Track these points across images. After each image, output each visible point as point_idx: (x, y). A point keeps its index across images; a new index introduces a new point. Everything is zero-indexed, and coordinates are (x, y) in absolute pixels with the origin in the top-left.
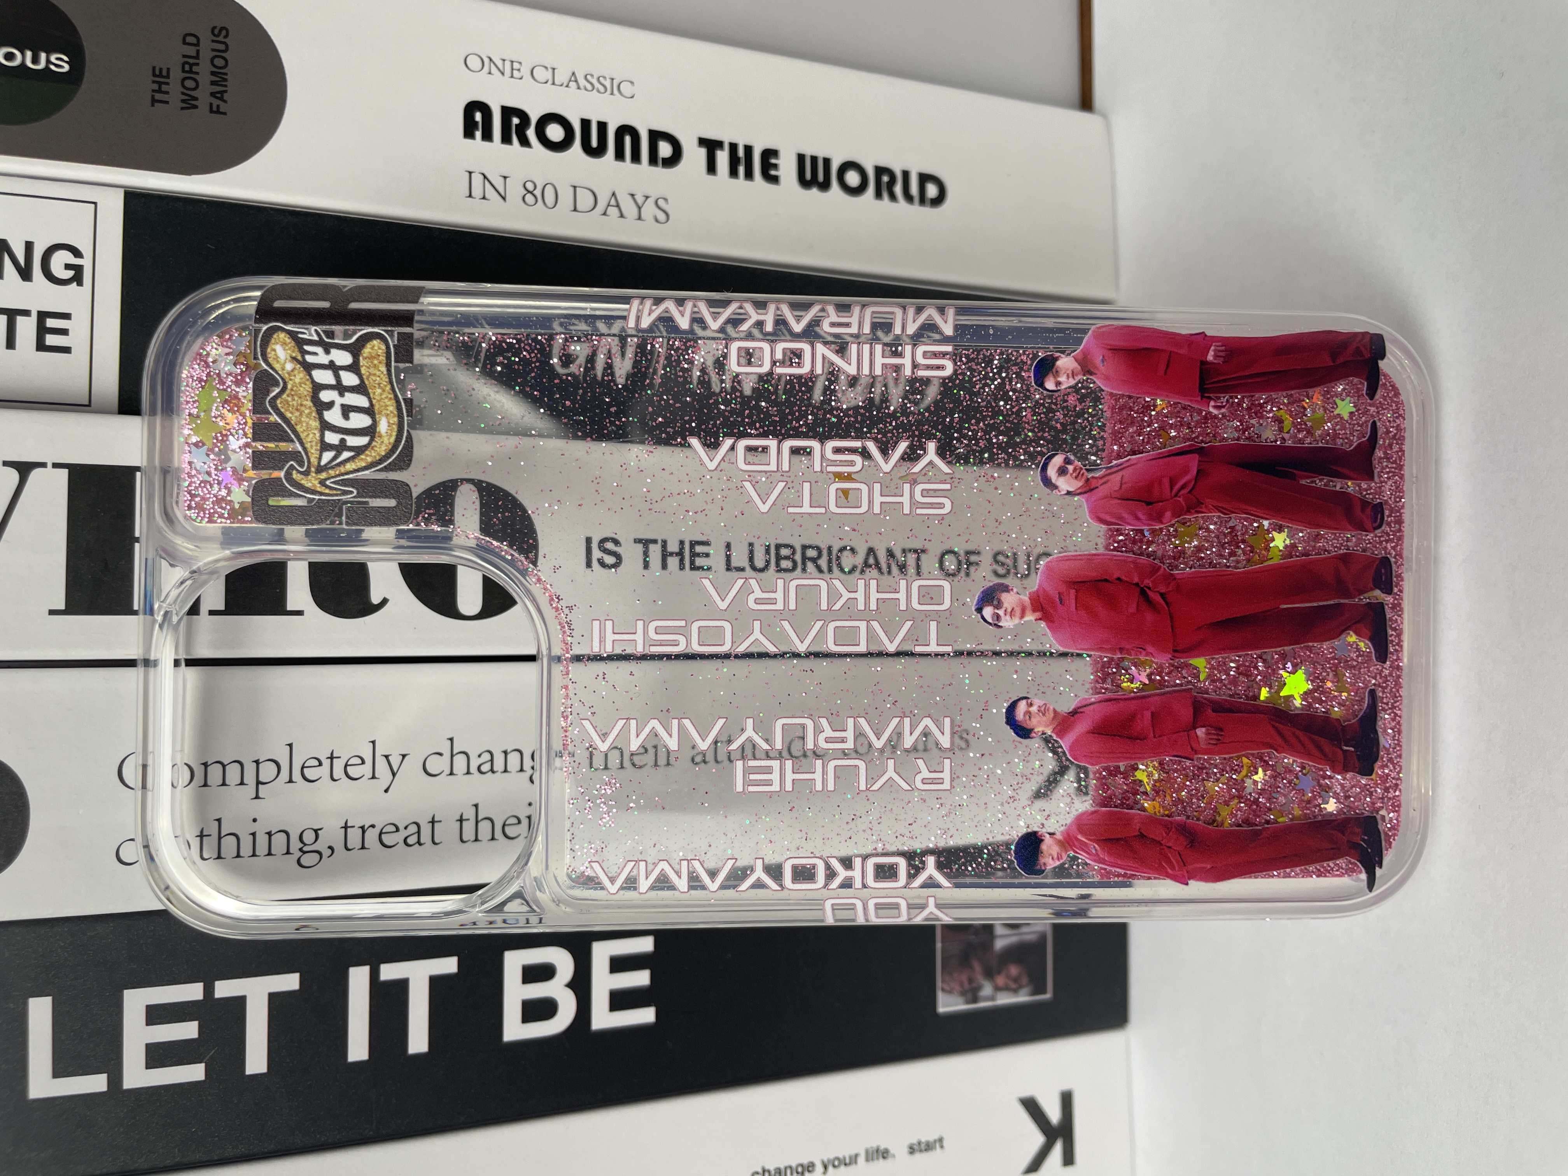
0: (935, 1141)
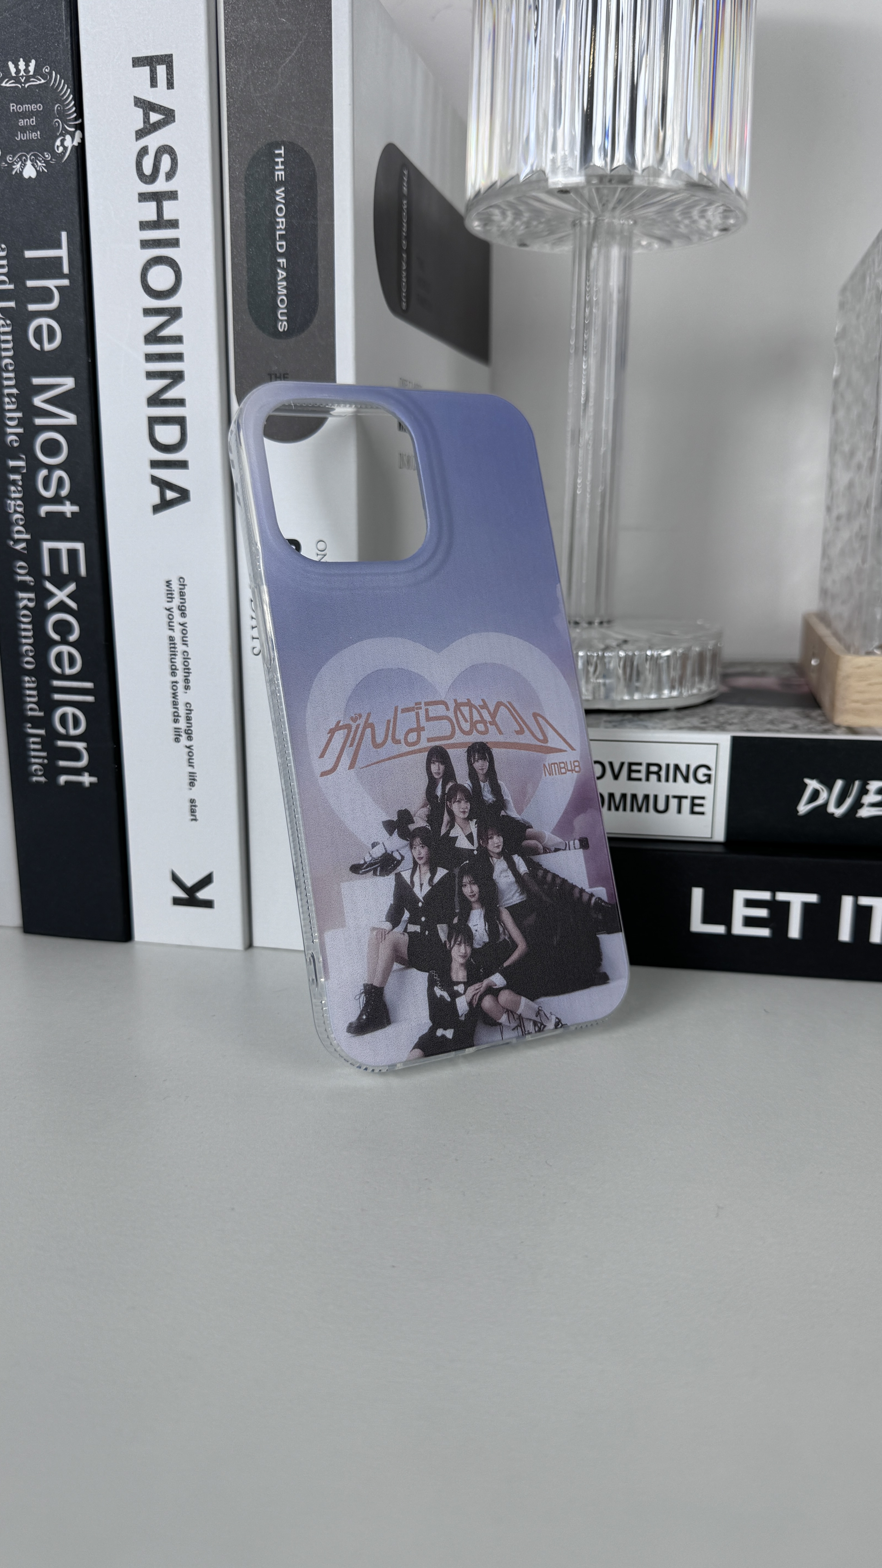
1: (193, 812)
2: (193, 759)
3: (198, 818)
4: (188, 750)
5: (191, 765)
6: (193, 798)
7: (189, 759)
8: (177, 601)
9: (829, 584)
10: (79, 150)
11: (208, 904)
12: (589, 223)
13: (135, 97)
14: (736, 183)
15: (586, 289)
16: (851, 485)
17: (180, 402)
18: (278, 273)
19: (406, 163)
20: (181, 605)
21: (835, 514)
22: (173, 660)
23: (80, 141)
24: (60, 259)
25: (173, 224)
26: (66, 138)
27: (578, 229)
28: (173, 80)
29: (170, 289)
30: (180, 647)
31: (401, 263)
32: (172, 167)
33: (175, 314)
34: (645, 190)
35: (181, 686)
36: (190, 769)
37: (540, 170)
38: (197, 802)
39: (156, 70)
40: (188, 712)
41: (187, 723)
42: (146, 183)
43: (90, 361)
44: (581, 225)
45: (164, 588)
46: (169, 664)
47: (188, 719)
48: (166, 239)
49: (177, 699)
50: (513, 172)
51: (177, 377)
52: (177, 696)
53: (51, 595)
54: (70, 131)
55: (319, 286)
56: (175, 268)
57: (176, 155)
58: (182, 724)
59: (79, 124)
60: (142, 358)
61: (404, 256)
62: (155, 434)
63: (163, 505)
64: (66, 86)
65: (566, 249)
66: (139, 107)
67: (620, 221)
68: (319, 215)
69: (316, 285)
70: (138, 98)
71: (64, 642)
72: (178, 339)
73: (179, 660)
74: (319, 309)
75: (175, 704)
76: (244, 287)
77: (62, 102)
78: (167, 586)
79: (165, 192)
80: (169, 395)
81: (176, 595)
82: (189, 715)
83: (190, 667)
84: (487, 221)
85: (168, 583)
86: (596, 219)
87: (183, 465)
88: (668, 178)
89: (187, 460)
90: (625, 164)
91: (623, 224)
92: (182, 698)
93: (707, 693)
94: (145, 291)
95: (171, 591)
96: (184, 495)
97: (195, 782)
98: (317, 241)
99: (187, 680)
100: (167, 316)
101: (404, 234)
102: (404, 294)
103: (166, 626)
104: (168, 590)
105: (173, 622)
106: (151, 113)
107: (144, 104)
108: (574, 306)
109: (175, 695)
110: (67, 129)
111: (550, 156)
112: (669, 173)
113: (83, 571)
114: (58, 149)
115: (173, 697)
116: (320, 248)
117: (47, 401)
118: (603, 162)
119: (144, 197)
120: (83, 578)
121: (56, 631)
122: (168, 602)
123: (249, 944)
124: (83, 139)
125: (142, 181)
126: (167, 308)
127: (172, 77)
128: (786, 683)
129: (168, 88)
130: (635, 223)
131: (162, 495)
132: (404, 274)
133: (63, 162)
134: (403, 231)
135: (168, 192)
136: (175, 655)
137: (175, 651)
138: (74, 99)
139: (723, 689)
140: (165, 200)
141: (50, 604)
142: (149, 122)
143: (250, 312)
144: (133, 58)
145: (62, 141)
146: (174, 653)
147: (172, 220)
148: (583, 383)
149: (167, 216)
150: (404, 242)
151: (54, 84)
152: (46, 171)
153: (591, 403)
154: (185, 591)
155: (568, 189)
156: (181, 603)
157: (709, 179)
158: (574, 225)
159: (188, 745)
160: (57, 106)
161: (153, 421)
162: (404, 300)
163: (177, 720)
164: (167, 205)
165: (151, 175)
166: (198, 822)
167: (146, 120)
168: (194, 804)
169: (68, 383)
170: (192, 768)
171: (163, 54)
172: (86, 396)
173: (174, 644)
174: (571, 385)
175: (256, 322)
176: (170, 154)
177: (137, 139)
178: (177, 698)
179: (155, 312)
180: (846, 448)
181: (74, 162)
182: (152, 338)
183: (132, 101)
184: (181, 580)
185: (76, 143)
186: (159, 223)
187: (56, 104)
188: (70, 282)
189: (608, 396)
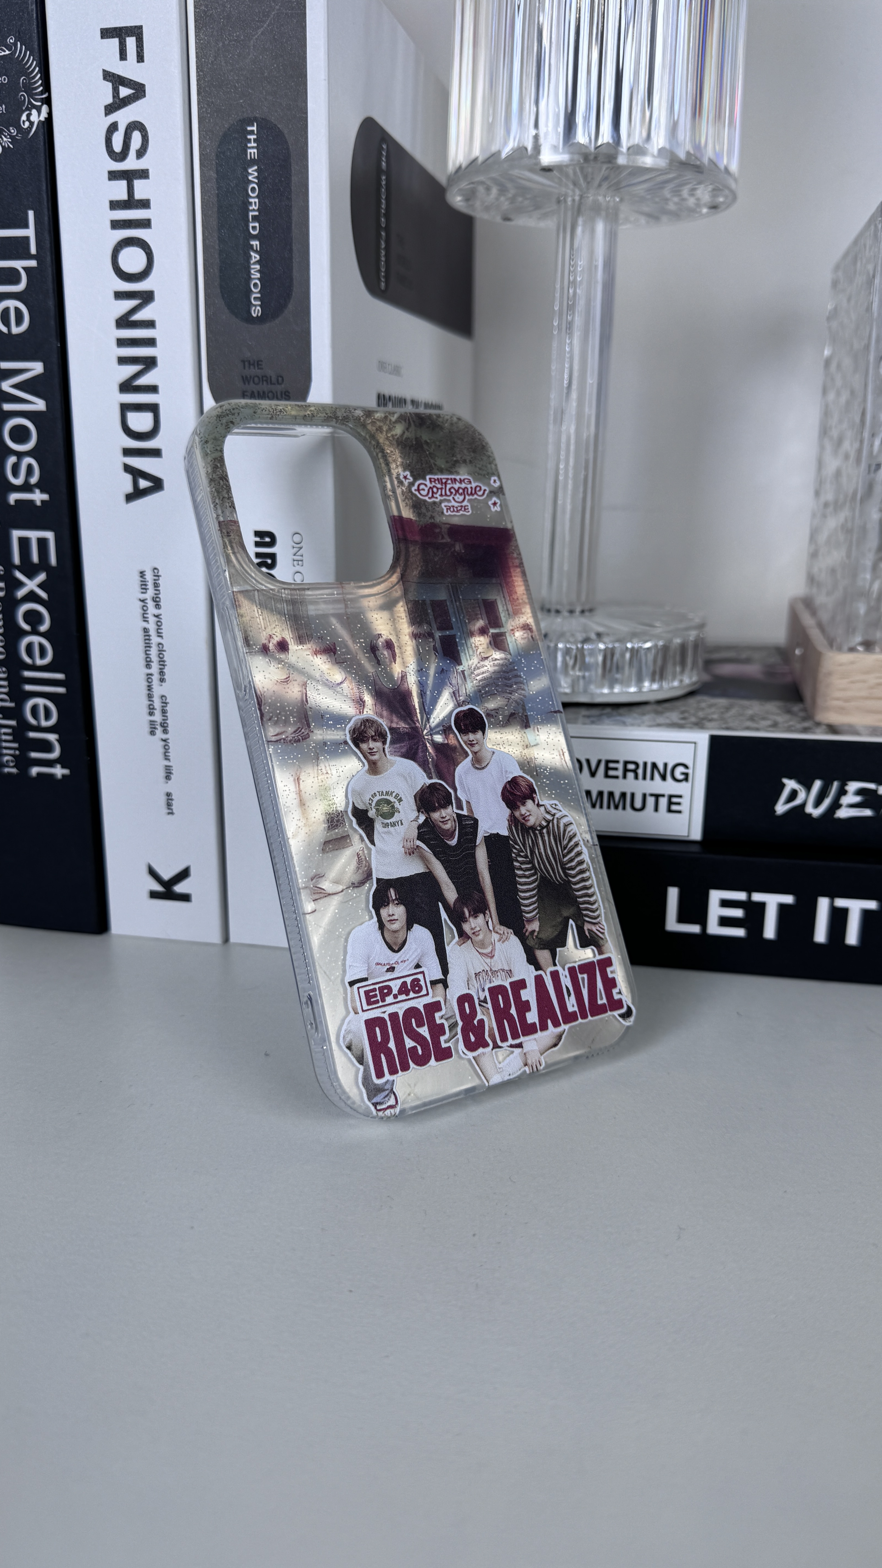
0: (172, 810)
1: (169, 805)
2: (169, 752)
3: (174, 811)
4: (163, 743)
5: (167, 758)
6: (169, 791)
7: (165, 753)
8: (151, 592)
9: (815, 570)
10: (45, 126)
11: (186, 898)
12: (574, 200)
13: (104, 71)
14: (725, 161)
15: (570, 268)
16: (838, 474)
17: (153, 389)
18: (251, 256)
19: (384, 137)
20: (155, 596)
21: (823, 499)
22: (148, 652)
23: (46, 116)
24: (27, 239)
25: (145, 204)
26: (32, 113)
27: (563, 206)
28: (143, 53)
29: (142, 272)
30: (155, 639)
31: (380, 242)
32: (142, 144)
33: (147, 297)
34: (630, 170)
35: (156, 678)
36: (167, 763)
37: (522, 147)
38: (173, 794)
39: (125, 41)
40: (163, 705)
41: (163, 716)
42: (116, 160)
43: (59, 345)
44: (565, 201)
45: (137, 578)
46: (142, 656)
47: (164, 712)
48: (137, 220)
49: (153, 692)
50: (494, 149)
51: (150, 363)
52: (152, 688)
53: (21, 584)
54: (36, 106)
55: (294, 270)
56: (147, 250)
57: (147, 132)
58: (158, 717)
59: (45, 98)
60: (114, 343)
61: (383, 234)
62: (127, 422)
63: (136, 494)
64: (32, 57)
65: (550, 224)
66: (107, 81)
67: (605, 198)
68: (294, 197)
69: (290, 269)
70: (107, 71)
71: (35, 632)
72: (151, 324)
73: (154, 652)
74: (293, 294)
75: (150, 697)
76: (216, 271)
77: (28, 75)
78: (141, 577)
79: (136, 170)
80: (142, 381)
81: (150, 586)
82: (165, 708)
83: (165, 659)
84: (470, 196)
85: (142, 574)
86: (581, 197)
87: (156, 453)
88: (653, 156)
89: (160, 448)
90: (611, 141)
91: (609, 201)
92: (157, 690)
93: (688, 685)
94: (116, 274)
95: (145, 581)
96: (157, 484)
97: (172, 776)
98: (291, 223)
99: (162, 673)
100: (139, 299)
101: (383, 211)
102: (383, 274)
103: (140, 618)
104: (142, 581)
105: (147, 614)
106: (120, 87)
107: (114, 77)
108: (558, 286)
109: (150, 688)
110: (33, 103)
111: (533, 132)
112: (656, 152)
113: (53, 561)
114: (24, 125)
115: (149, 690)
116: (295, 231)
117: (16, 386)
118: (587, 140)
119: (114, 175)
120: (54, 568)
121: (27, 621)
122: (142, 593)
123: (226, 939)
124: (50, 114)
125: (111, 158)
126: (139, 292)
127: (142, 50)
128: (770, 672)
129: (138, 62)
130: (622, 200)
131: (135, 484)
132: (383, 253)
133: (29, 137)
134: (382, 208)
135: (139, 170)
136: (150, 647)
137: (149, 643)
138: (40, 71)
139: (706, 677)
140: (136, 178)
141: (21, 593)
142: (119, 96)
143: (223, 296)
144: (101, 29)
145: (28, 116)
146: (148, 645)
147: (144, 200)
148: (567, 366)
149: (138, 195)
150: (383, 220)
151: (19, 56)
152: (11, 146)
153: (574, 386)
154: (159, 582)
155: (551, 168)
156: (156, 594)
157: (696, 158)
158: (559, 202)
159: (164, 739)
160: (22, 78)
161: (125, 408)
162: (383, 280)
163: (152, 713)
164: (138, 184)
165: (121, 152)
166: (174, 815)
167: (115, 94)
168: (170, 798)
169: (37, 368)
170: (168, 761)
171: (132, 25)
172: (57, 381)
173: (149, 636)
174: (553, 368)
175: (229, 306)
176: (140, 131)
177: (106, 114)
178: (153, 690)
179: (127, 295)
180: (835, 433)
181: (41, 138)
182: (124, 322)
183: (101, 75)
184: (156, 571)
185: (42, 118)
186: (130, 203)
187: (22, 77)
188: (38, 263)
189: (592, 380)
